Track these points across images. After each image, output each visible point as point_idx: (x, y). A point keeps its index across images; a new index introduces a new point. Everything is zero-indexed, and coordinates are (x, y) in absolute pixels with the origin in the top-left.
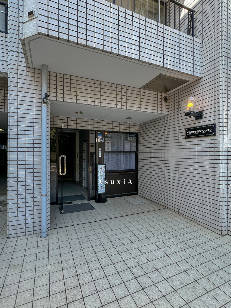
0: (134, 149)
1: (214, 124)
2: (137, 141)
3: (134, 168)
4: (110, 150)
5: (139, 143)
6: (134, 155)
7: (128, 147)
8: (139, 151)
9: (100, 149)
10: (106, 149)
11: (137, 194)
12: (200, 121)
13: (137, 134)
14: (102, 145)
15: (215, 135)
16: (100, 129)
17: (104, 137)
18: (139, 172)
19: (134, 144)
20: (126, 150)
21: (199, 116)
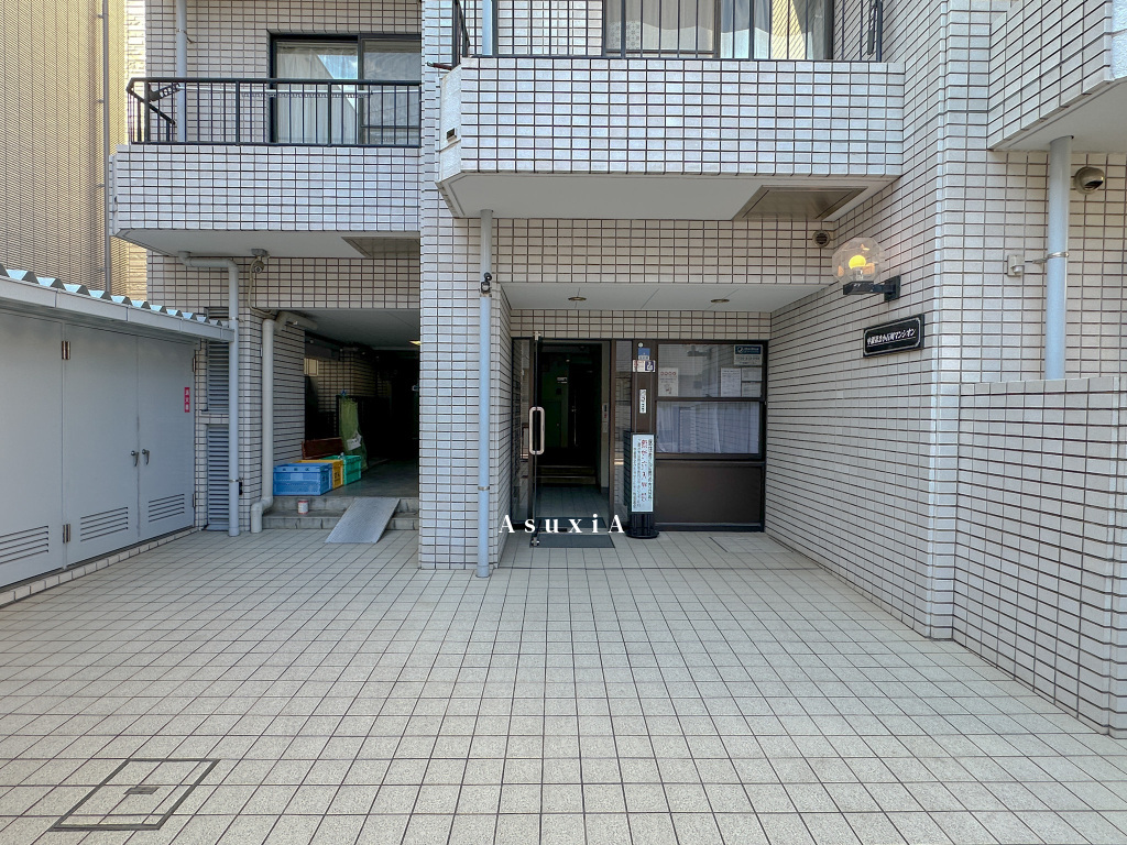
0: (755, 391)
1: (921, 316)
2: (765, 367)
3: (755, 449)
4: (675, 393)
5: (770, 371)
6: (755, 409)
7: (730, 385)
8: (770, 399)
9: (643, 393)
10: (662, 393)
11: (762, 529)
12: (895, 305)
13: (765, 343)
14: (650, 381)
15: (921, 347)
16: (643, 336)
17: (655, 357)
18: (768, 461)
19: (757, 375)
20: (727, 395)
21: (891, 290)
